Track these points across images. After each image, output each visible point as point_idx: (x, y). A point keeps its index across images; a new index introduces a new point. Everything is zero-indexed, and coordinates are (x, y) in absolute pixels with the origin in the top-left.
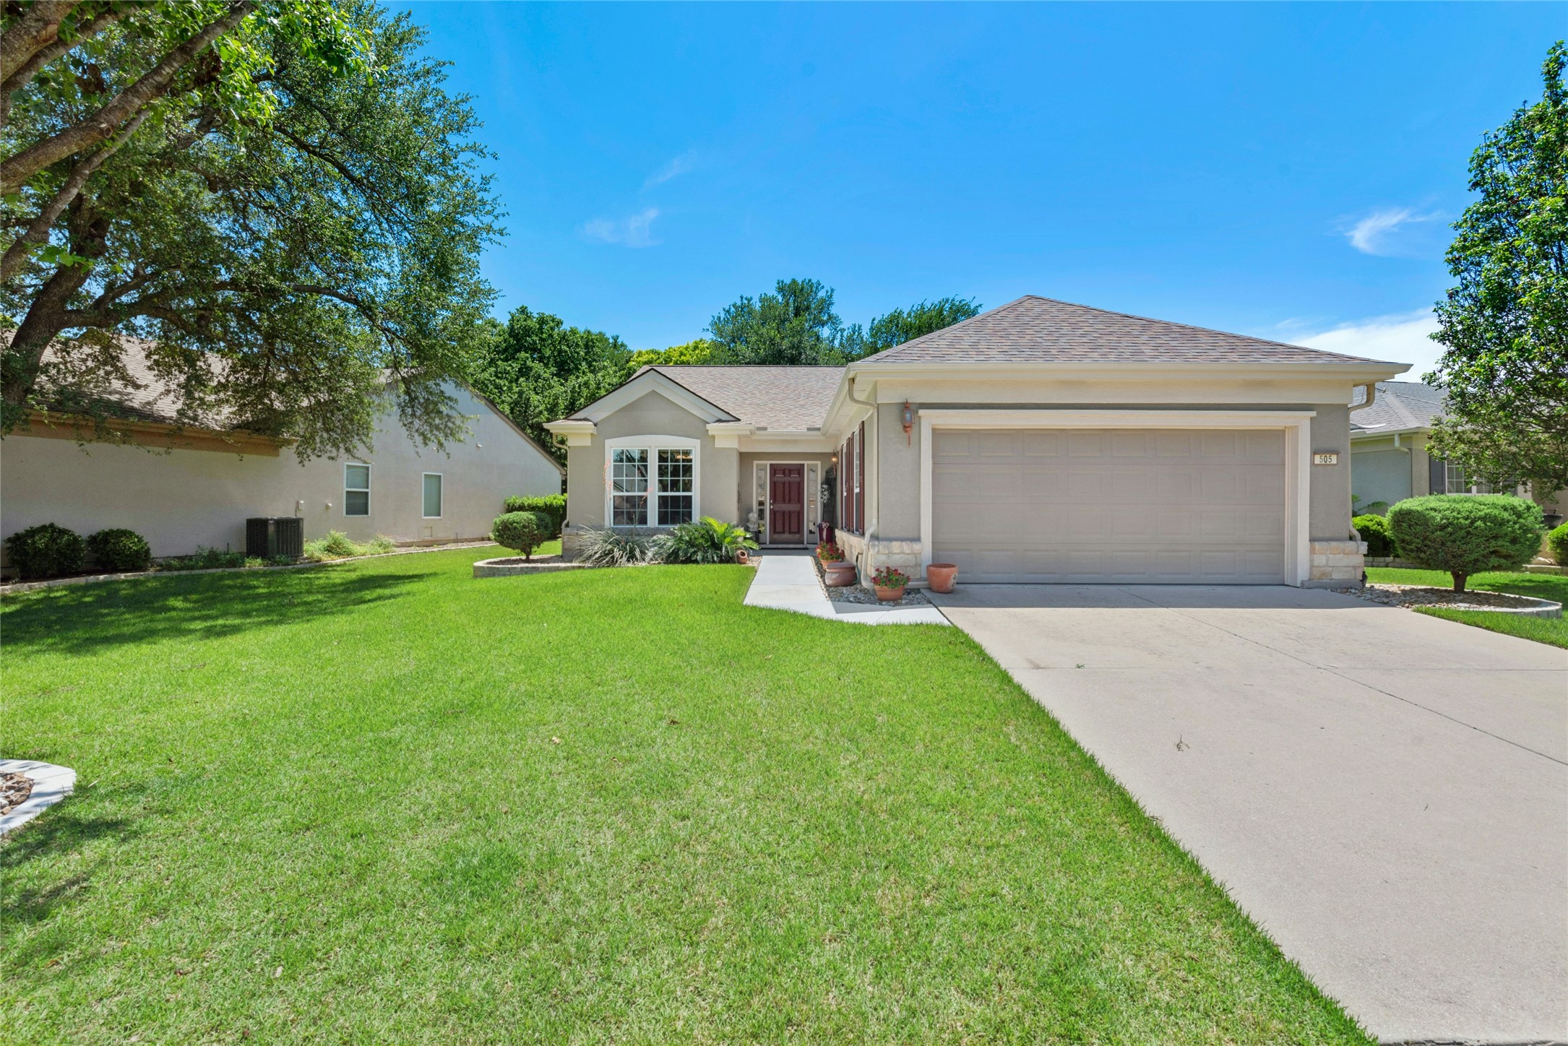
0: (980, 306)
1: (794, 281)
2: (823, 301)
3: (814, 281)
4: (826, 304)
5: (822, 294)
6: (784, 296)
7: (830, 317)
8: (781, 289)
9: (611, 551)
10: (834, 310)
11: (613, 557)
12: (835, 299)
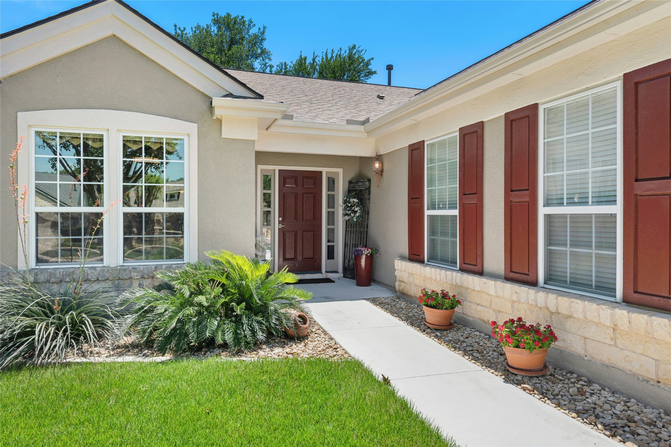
0: (372, 59)
1: (228, 15)
2: (256, 36)
3: (246, 19)
4: (258, 39)
5: (253, 31)
6: (219, 28)
7: (263, 52)
8: (216, 21)
9: (28, 332)
10: (266, 45)
11: (32, 346)
12: (266, 35)
